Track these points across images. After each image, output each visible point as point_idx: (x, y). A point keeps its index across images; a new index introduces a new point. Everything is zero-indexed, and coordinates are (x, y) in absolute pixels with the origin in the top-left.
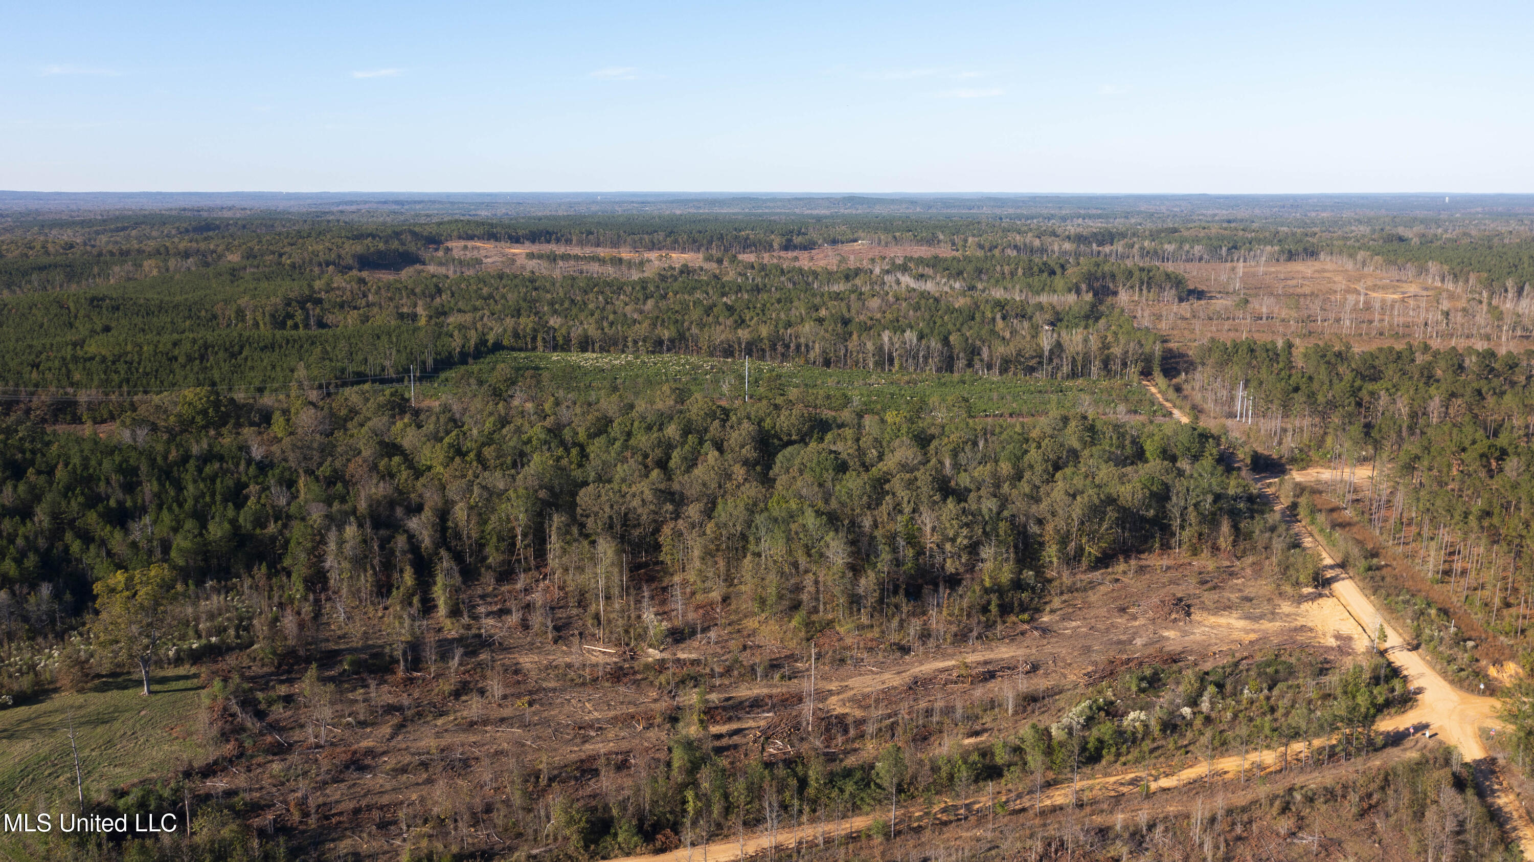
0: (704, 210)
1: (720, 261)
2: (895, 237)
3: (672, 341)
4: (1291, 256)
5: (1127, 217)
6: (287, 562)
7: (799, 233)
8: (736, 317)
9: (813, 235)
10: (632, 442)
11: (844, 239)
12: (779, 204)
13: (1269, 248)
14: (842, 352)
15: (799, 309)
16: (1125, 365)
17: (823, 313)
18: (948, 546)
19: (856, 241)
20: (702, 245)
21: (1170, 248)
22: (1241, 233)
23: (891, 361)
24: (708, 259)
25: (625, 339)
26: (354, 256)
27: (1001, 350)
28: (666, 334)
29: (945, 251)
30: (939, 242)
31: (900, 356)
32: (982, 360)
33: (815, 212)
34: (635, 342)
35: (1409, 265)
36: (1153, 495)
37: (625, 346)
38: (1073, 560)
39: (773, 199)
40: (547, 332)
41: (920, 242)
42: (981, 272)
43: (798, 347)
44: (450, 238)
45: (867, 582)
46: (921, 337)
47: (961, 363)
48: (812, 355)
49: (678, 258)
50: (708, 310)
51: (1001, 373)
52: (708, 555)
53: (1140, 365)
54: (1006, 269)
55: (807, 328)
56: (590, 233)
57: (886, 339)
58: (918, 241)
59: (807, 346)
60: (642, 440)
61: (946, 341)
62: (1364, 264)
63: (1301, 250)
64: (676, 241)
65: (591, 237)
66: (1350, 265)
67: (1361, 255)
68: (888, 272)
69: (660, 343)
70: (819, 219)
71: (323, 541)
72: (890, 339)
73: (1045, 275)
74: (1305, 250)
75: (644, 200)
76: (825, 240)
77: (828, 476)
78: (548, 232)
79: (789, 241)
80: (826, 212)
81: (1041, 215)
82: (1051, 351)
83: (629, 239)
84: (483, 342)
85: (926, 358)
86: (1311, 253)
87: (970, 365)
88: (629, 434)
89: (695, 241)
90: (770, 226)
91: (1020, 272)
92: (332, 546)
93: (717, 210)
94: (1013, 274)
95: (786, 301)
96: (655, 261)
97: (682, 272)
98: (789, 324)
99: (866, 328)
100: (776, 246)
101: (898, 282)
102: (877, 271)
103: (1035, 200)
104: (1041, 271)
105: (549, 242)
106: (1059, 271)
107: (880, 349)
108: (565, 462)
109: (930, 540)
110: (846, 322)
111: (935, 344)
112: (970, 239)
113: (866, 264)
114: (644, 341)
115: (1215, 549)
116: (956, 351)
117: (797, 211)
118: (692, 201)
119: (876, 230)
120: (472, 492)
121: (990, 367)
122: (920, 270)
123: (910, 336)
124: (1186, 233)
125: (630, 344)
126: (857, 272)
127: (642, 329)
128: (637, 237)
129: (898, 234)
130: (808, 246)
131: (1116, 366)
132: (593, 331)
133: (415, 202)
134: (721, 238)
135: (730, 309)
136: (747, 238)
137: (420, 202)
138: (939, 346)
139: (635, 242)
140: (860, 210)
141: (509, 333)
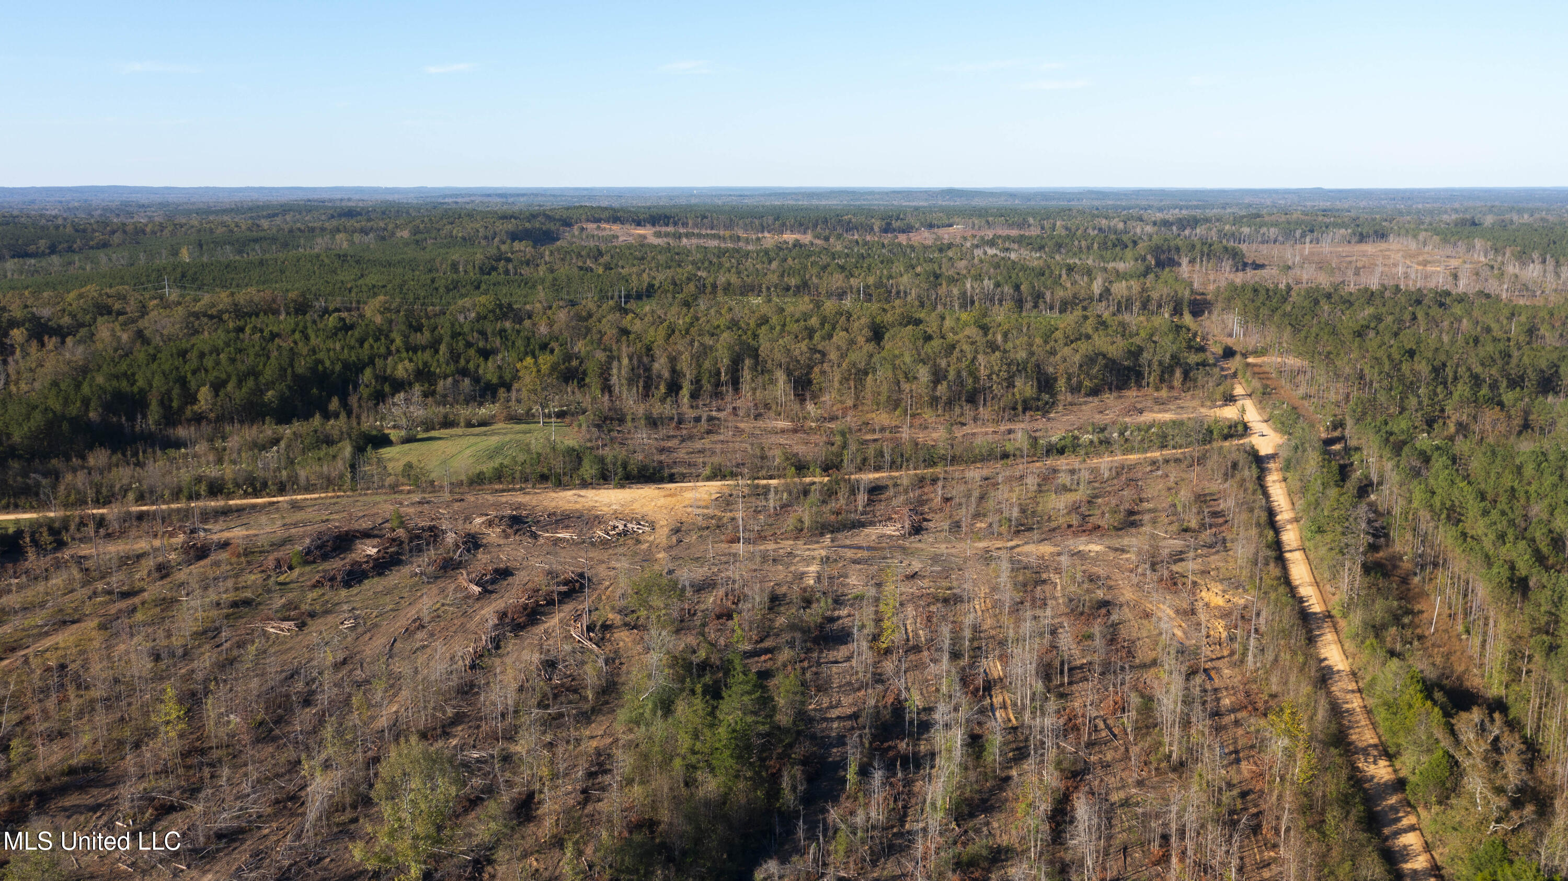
0: (805, 203)
1: (827, 239)
2: (988, 222)
3: (797, 287)
4: (1362, 238)
5: (1224, 208)
6: (587, 380)
7: (898, 218)
8: (847, 273)
9: (911, 220)
10: (787, 328)
11: (940, 223)
12: (877, 196)
13: (1343, 231)
14: (934, 297)
15: (898, 267)
16: (1160, 306)
17: (919, 269)
18: (994, 377)
19: (951, 225)
20: (807, 228)
21: (1246, 230)
22: (1320, 218)
23: (973, 302)
24: (817, 237)
25: (760, 286)
26: (507, 232)
27: (1060, 293)
28: (793, 282)
29: (1034, 232)
30: (1029, 226)
31: (980, 299)
32: (1045, 302)
33: (914, 204)
34: (768, 289)
35: (1460, 243)
36: (1129, 351)
37: (760, 291)
38: (1075, 389)
39: (871, 193)
40: (699, 280)
41: (1011, 226)
42: (1060, 246)
43: (898, 293)
44: (579, 220)
45: (942, 389)
46: (997, 285)
47: (1029, 305)
48: (909, 298)
49: (790, 237)
50: (824, 268)
51: (1060, 312)
52: (845, 379)
53: (1172, 305)
54: (1083, 243)
55: (905, 279)
56: (704, 217)
57: (968, 286)
58: (1009, 225)
59: (905, 292)
60: (795, 327)
61: (1017, 287)
62: (1425, 244)
63: (1371, 232)
64: (784, 224)
65: (705, 221)
66: (1413, 246)
67: (1422, 236)
68: (977, 246)
69: (788, 289)
70: (916, 209)
71: (609, 368)
72: (972, 287)
73: (1118, 248)
74: (1376, 232)
75: (742, 194)
76: (922, 224)
77: (920, 343)
78: (666, 217)
79: (889, 224)
80: (925, 204)
81: (1138, 206)
82: (1101, 295)
83: (741, 222)
84: (651, 286)
85: (1001, 301)
86: (1382, 236)
87: (1036, 306)
88: (784, 325)
89: (801, 225)
90: (870, 213)
91: (1096, 246)
92: (615, 371)
93: (815, 202)
94: (1089, 248)
95: (889, 262)
96: (769, 240)
97: (795, 246)
98: (890, 277)
99: (952, 281)
100: (876, 229)
101: (985, 253)
102: (968, 244)
103: (1138, 193)
104: (1115, 246)
105: (667, 225)
106: (1131, 245)
107: (964, 294)
108: (744, 337)
109: (983, 372)
110: (937, 276)
111: (1008, 290)
112: (1058, 223)
113: (958, 241)
114: (776, 287)
115: (1171, 388)
116: (1025, 295)
117: (895, 203)
118: (789, 194)
119: (971, 216)
120: (693, 346)
121: (1051, 308)
122: (1007, 245)
123: (988, 284)
124: (1267, 218)
125: (764, 290)
126: (950, 246)
127: (774, 278)
128: (748, 221)
129: (990, 219)
130: (907, 230)
131: (1153, 306)
132: (734, 279)
133: (518, 195)
134: (826, 221)
135: (842, 268)
136: (850, 222)
137: (523, 195)
138: (1011, 291)
139: (746, 225)
140: (958, 202)
141: (669, 281)
